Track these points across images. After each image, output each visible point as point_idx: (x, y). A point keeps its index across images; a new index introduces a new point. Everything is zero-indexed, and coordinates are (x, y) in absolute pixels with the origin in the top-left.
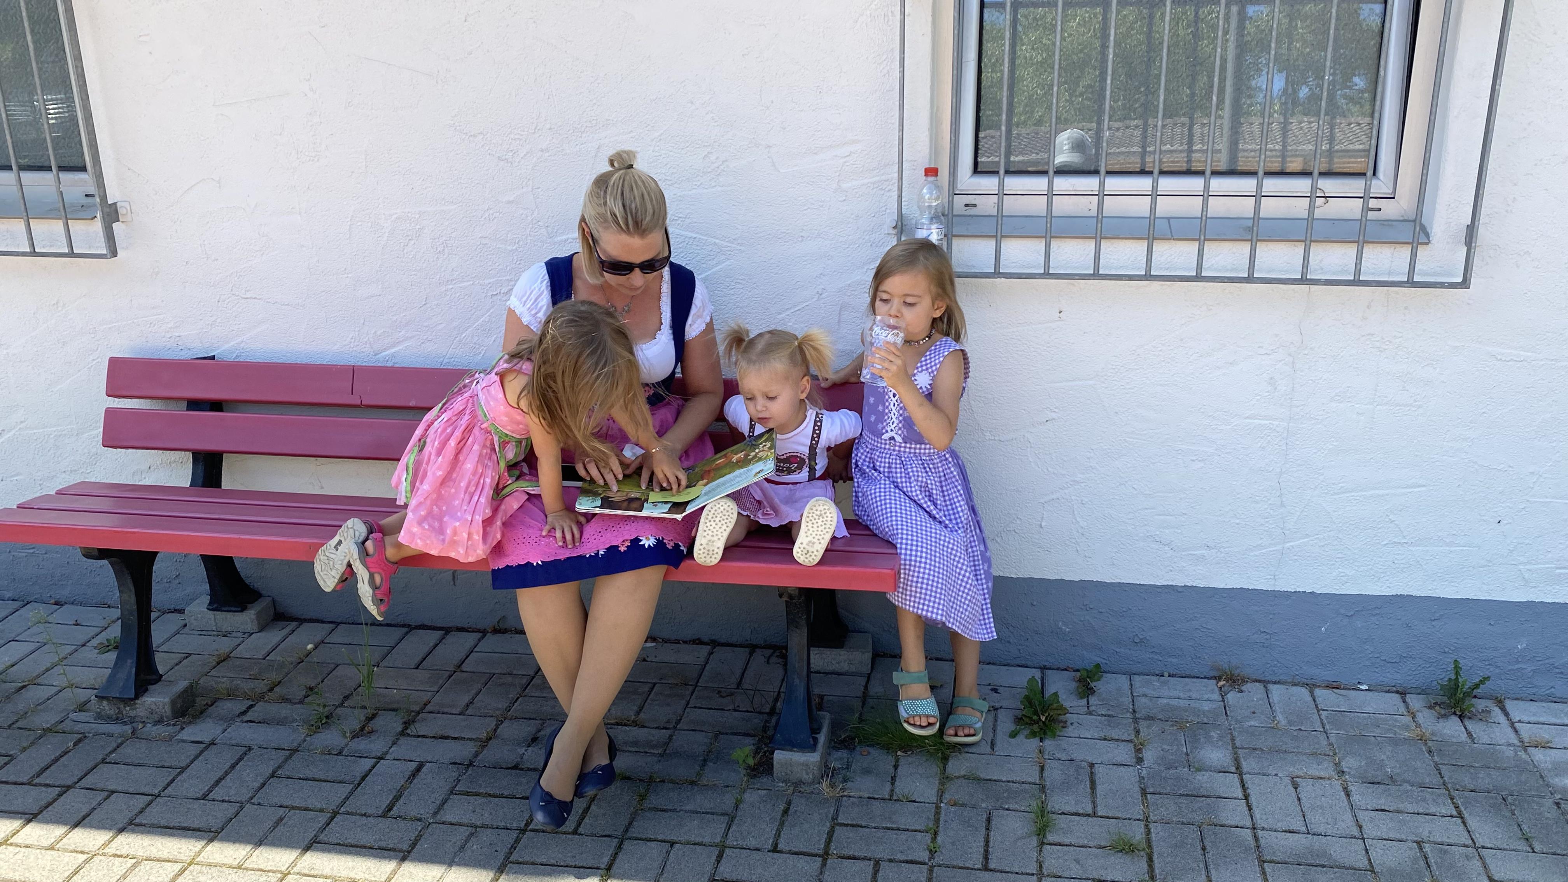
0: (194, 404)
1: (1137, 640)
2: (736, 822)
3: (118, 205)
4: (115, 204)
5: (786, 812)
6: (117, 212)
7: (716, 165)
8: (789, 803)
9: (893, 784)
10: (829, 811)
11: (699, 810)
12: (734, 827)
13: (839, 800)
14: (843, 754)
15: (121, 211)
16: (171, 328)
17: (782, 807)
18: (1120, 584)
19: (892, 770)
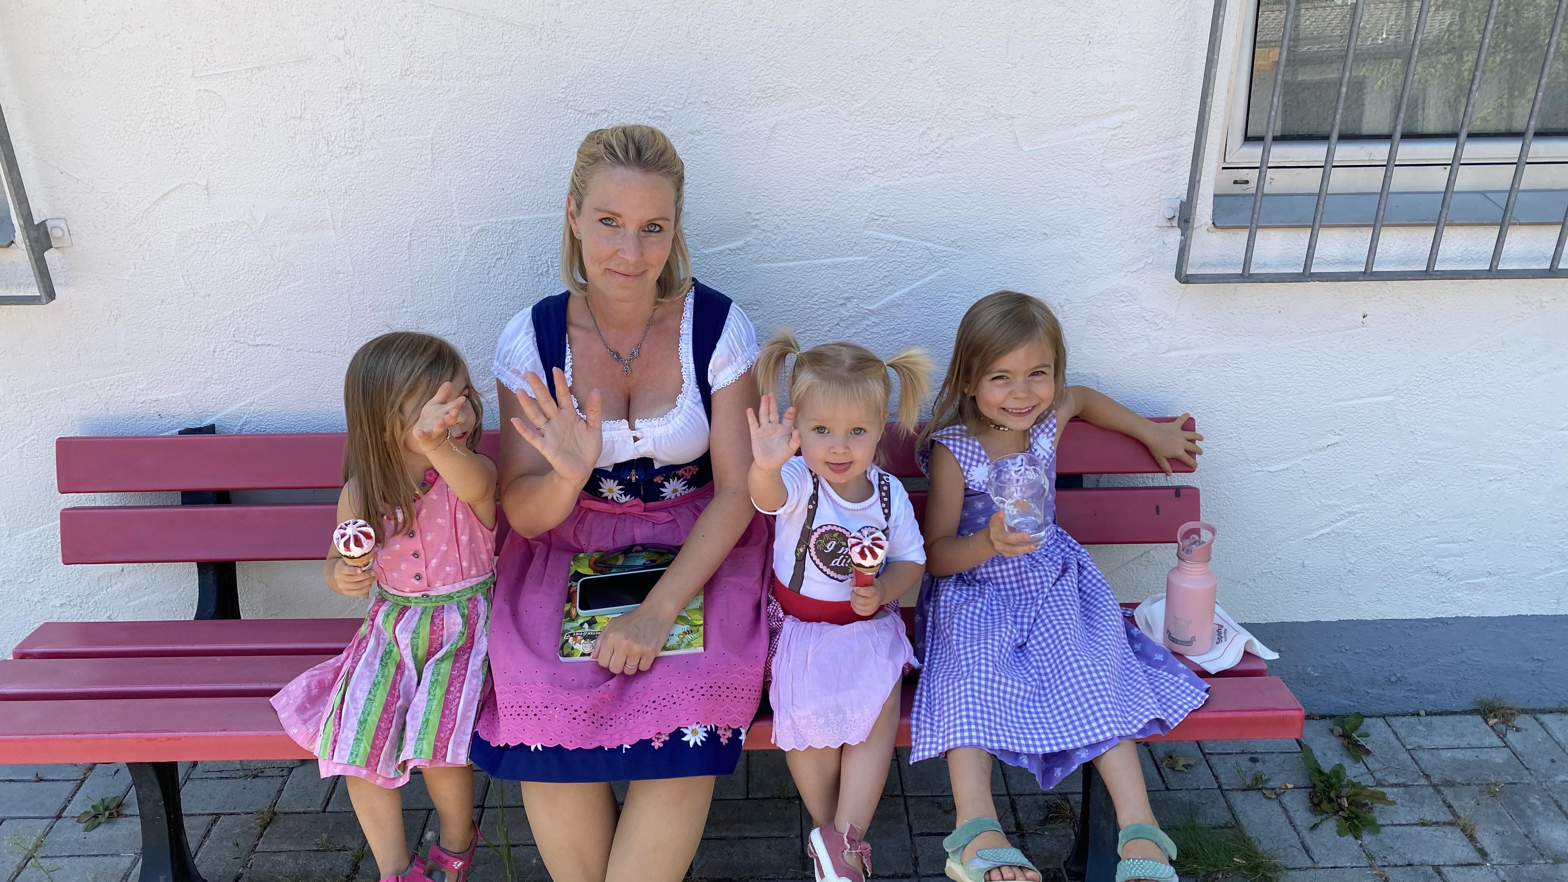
0: (191, 498)
1: (1393, 679)
3: (49, 224)
4: (43, 223)
6: (47, 235)
7: (938, 144)
15: (55, 233)
16: (142, 390)
18: (1383, 622)
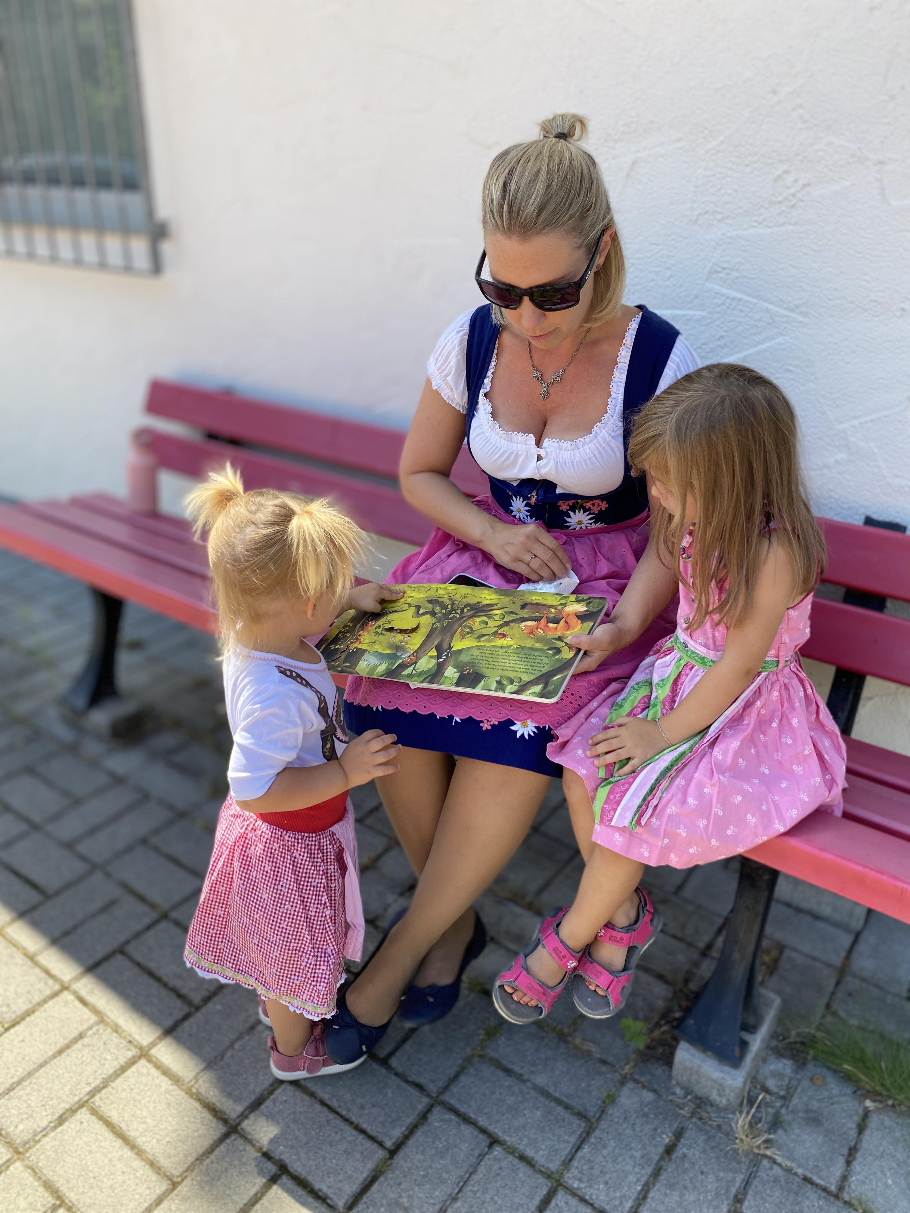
2: (593, 1140)
5: (669, 1150)
8: (679, 1135)
9: (848, 1163)
10: (733, 1180)
11: (551, 1091)
12: (586, 1149)
13: (756, 1160)
14: (785, 1066)
17: (666, 1139)
19: (853, 1133)
